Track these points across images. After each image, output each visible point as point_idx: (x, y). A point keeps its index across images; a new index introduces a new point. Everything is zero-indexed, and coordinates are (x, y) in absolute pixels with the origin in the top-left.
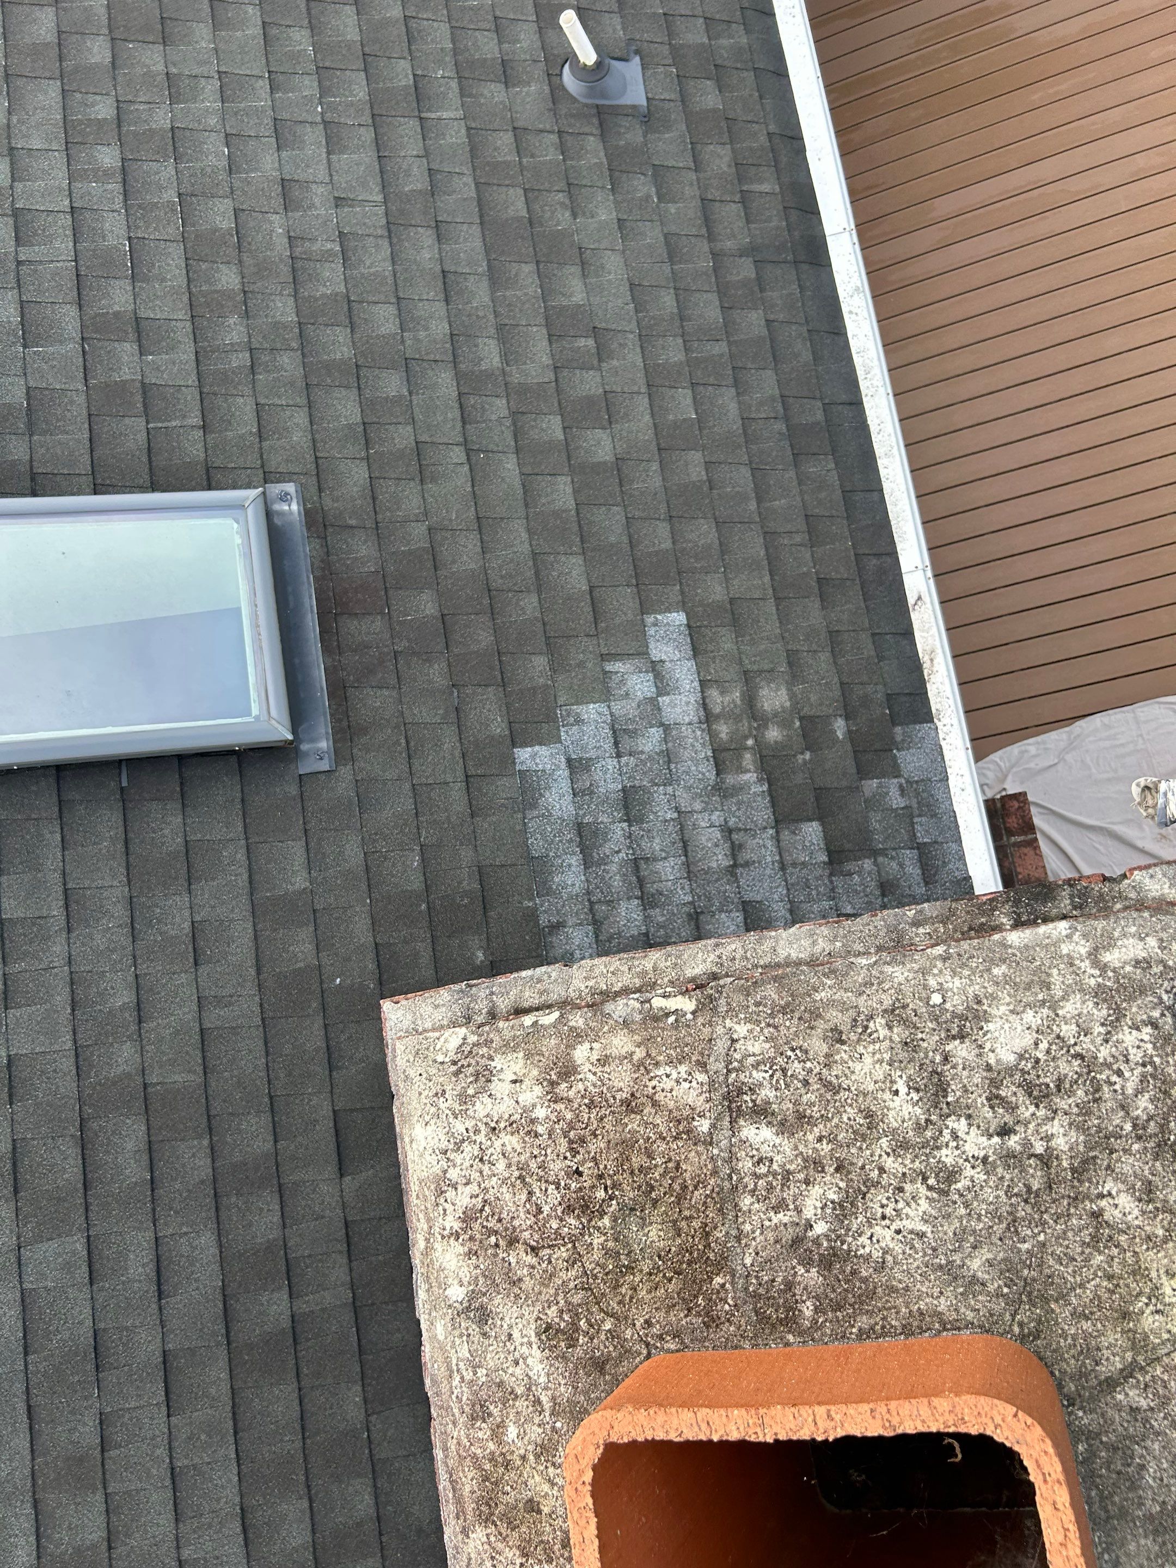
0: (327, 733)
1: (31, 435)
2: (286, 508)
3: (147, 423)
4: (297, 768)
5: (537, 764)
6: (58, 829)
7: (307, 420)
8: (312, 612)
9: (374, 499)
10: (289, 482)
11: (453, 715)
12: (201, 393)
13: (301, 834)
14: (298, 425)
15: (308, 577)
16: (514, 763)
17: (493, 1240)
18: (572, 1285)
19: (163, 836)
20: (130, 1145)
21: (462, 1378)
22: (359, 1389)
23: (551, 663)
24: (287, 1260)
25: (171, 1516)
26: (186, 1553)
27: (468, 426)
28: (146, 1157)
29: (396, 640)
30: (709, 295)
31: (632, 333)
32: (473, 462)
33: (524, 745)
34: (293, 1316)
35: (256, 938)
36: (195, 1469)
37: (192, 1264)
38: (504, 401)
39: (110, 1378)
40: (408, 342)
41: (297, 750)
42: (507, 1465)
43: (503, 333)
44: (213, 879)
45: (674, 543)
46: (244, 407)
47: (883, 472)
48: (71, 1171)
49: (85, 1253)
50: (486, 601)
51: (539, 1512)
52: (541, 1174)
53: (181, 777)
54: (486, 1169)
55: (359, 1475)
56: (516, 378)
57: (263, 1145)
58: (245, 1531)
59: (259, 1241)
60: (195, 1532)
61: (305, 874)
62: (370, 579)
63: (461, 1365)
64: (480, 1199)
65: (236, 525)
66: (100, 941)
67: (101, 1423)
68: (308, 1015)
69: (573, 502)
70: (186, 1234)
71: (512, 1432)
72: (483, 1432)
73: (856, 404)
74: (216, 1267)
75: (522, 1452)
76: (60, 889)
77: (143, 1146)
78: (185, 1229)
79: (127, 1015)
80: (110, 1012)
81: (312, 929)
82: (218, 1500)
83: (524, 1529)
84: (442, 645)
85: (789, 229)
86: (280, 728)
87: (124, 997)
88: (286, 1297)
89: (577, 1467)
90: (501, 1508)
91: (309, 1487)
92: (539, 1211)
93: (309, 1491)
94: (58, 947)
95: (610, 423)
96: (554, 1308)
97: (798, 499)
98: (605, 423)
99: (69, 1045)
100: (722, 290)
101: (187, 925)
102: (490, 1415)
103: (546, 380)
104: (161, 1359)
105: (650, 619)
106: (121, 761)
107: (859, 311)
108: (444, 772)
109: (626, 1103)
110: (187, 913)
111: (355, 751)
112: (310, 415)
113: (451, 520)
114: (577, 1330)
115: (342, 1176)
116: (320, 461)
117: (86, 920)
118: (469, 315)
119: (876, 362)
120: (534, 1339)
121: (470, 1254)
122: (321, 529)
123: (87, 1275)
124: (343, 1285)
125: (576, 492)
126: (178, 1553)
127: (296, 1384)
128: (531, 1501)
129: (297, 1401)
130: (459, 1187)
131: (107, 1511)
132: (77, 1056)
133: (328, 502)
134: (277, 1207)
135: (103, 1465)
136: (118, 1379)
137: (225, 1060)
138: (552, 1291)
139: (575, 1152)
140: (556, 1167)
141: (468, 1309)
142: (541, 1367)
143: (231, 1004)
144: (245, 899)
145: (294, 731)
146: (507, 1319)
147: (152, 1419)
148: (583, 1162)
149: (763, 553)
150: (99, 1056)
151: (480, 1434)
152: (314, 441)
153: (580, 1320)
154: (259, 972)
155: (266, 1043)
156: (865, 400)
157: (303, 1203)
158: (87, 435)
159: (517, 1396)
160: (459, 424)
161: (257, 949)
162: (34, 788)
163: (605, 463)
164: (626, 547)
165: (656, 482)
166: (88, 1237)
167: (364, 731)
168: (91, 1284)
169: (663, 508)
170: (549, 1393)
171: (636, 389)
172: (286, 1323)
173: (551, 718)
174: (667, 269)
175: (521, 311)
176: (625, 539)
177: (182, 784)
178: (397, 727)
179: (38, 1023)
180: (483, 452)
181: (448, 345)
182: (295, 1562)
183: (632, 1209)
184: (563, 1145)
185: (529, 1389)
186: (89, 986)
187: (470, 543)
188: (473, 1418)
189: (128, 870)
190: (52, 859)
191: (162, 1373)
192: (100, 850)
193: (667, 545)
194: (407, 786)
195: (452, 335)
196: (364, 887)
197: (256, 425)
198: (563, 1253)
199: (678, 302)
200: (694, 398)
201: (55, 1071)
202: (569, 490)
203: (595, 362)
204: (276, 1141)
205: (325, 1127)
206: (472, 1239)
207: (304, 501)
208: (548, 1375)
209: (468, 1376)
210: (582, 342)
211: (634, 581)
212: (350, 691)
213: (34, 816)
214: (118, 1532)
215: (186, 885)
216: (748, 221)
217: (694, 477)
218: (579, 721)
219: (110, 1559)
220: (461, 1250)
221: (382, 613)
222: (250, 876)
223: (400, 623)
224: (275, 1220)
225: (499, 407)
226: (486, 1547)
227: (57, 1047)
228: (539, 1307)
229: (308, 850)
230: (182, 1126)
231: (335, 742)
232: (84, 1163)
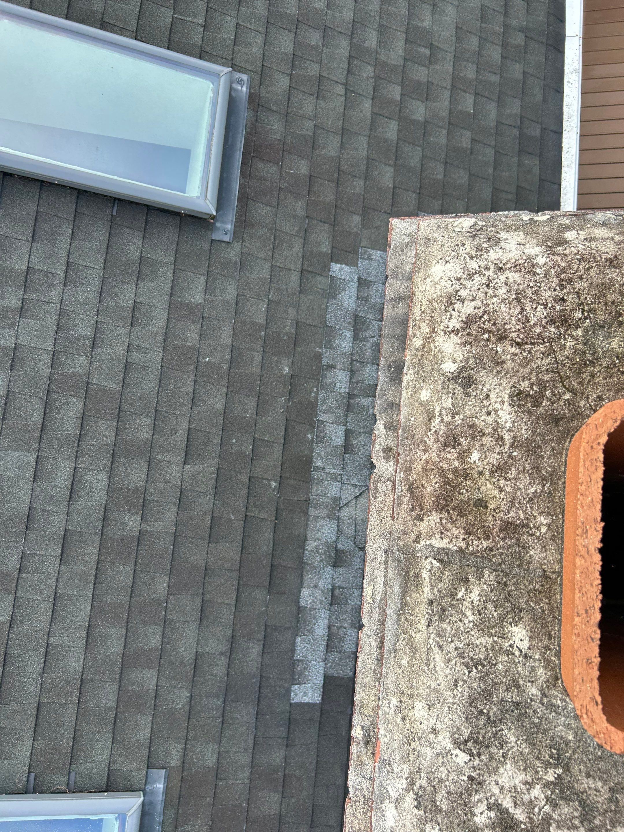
0: (232, 220)
2: (240, 88)
3: (174, 14)
4: (211, 234)
5: (342, 275)
6: (71, 227)
7: (263, 42)
8: (240, 150)
9: (289, 99)
10: (245, 73)
11: (303, 233)
12: (208, 7)
13: (205, 272)
14: (257, 43)
15: (243, 131)
16: (330, 271)
17: (486, 336)
18: (544, 368)
19: (129, 249)
20: (72, 413)
21: (442, 420)
22: (167, 579)
23: (363, 220)
24: (144, 500)
25: (49, 618)
26: (52, 640)
27: (350, 75)
28: (79, 422)
29: (282, 181)
30: (497, 47)
31: (450, 53)
32: (348, 96)
33: (337, 262)
34: (140, 531)
35: (168, 321)
36: (68, 596)
37: (91, 487)
38: (373, 68)
39: (33, 535)
40: (329, 17)
41: (214, 224)
42: (467, 476)
43: (382, 30)
44: (151, 282)
45: (445, 176)
46: (230, 23)
47: (563, 175)
48: (37, 417)
49: (34, 464)
50: (336, 175)
51: (486, 507)
52: (534, 297)
53: (147, 219)
54: (490, 292)
55: (156, 624)
56: (383, 57)
57: (145, 434)
58: (87, 637)
59: (131, 485)
60: (60, 630)
61: (202, 295)
62: (276, 143)
63: (444, 412)
64: (481, 310)
65: (212, 86)
66: (80, 296)
67: (22, 558)
68: (187, 372)
69: (396, 136)
70: (92, 470)
71: (475, 456)
72: (452, 454)
73: (559, 133)
74: (104, 492)
75: (481, 469)
76: (65, 260)
77: (79, 415)
78: (92, 467)
79: (87, 341)
80: (77, 337)
81: (199, 326)
82: (77, 617)
83: (470, 517)
84: (306, 192)
85: (548, 24)
86: (210, 206)
87: (87, 331)
88: (139, 519)
89: (596, 432)
90: (455, 503)
91: (128, 623)
92: (528, 320)
93: (127, 625)
94: (56, 293)
95: (427, 100)
96: (527, 382)
97: (516, 173)
98: (425, 100)
99: (50, 348)
100: (505, 46)
101: (131, 302)
102: (460, 444)
103: (398, 63)
104: (63, 533)
106: (115, 199)
107: (573, 82)
108: (290, 263)
110: (133, 296)
111: (245, 235)
112: (265, 40)
113: (328, 124)
114: (543, 397)
115: (185, 463)
116: (264, 68)
117: (75, 283)
118: (366, 13)
119: (576, 113)
120: (506, 397)
121: (464, 344)
122: (256, 106)
123: (32, 476)
124: (171, 521)
125: (399, 131)
126: (48, 639)
127: (133, 567)
128: (481, 500)
129: (132, 576)
130: (466, 302)
131: (14, 606)
132: (54, 355)
133: (263, 93)
134: (146, 470)
135: (17, 581)
136: (37, 537)
137: (135, 383)
138: (528, 371)
139: (563, 287)
140: (547, 295)
141: (457, 377)
142: (508, 417)
143: (145, 353)
144: (166, 298)
145: (217, 211)
146: (487, 386)
147: (50, 563)
148: (568, 294)
149: (490, 197)
150: (66, 359)
151: (449, 456)
152: (264, 55)
153: (546, 390)
154: (165, 340)
155: (160, 380)
156: (564, 132)
157: (160, 472)
158: (138, 9)
159: (484, 435)
160: (345, 72)
161: (167, 327)
162: (63, 199)
163: (419, 121)
164: (418, 169)
165: (444, 141)
166: (38, 456)
167: (252, 226)
168: (34, 481)
169: (443, 156)
170: (512, 434)
171: (445, 86)
172: (136, 534)
173: (355, 252)
174: (478, 24)
175: (394, 20)
176: (419, 165)
177: (146, 224)
178: (271, 229)
179: (36, 331)
180: (354, 93)
181: (350, 26)
182: (110, 660)
183: (602, 327)
184: (555, 282)
185: (496, 430)
186: (69, 319)
187: (335, 141)
188: (446, 445)
189: (105, 261)
190: (64, 243)
191: (62, 540)
192: (92, 246)
193: (440, 177)
194: (269, 264)
195: (354, 21)
196: (233, 312)
197: (234, 35)
198: (542, 348)
199: (479, 44)
200: (475, 101)
201: (39, 360)
202: (396, 128)
203: (427, 62)
204: (153, 435)
205: (181, 436)
206: (469, 334)
207: (250, 87)
208: (513, 422)
209: (448, 419)
210: (422, 50)
211: (418, 191)
212: (250, 202)
213: (59, 215)
214: (17, 619)
215: (136, 280)
216: (528, 12)
217: (464, 145)
218: (370, 258)
219: (9, 633)
220: (459, 341)
221: (278, 164)
222: (172, 287)
223: (287, 173)
224: (143, 476)
225: (368, 71)
226: (438, 525)
227: (43, 347)
228: (515, 379)
229: (207, 282)
230: (103, 411)
231: (235, 227)
232: (44, 415)
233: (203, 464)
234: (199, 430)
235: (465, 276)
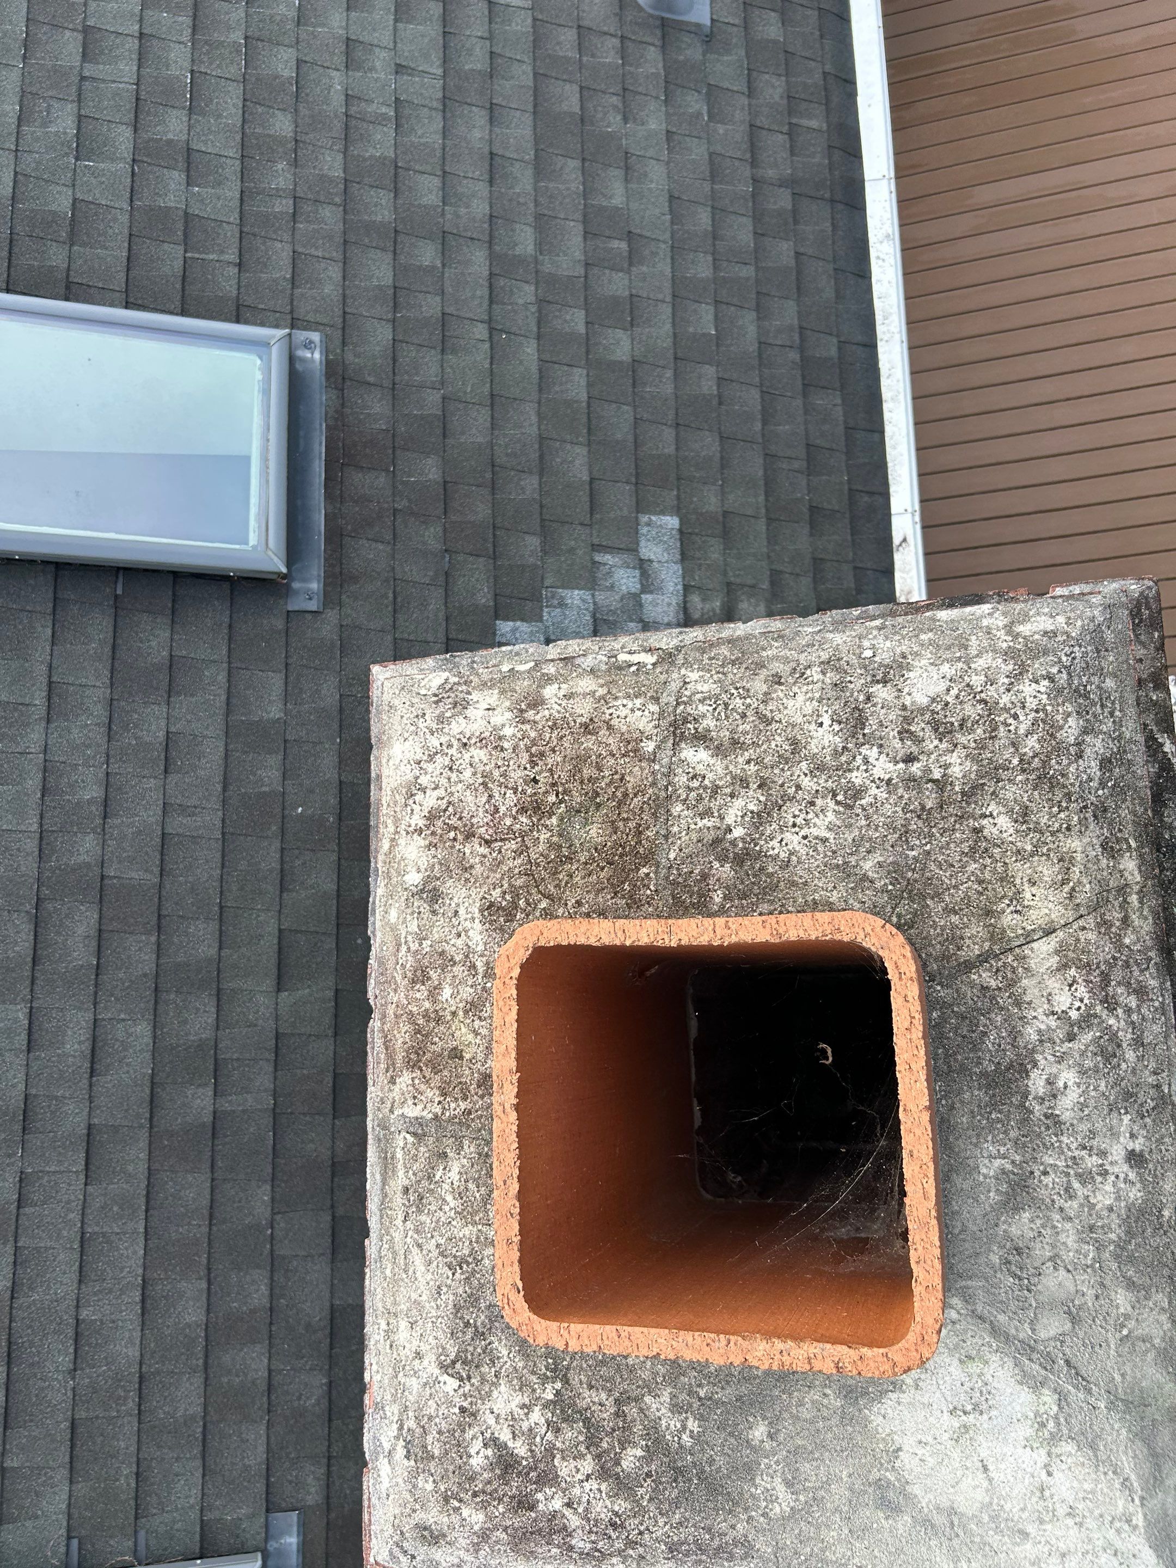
0: (319, 576)
1: (71, 245)
2: (309, 355)
3: (186, 251)
4: (286, 604)
5: (517, 638)
6: (50, 624)
7: (340, 275)
8: (320, 459)
9: (394, 360)
10: (315, 330)
11: (442, 578)
12: (241, 232)
13: (282, 667)
14: (331, 278)
15: (321, 425)
16: (494, 634)
17: (452, 834)
18: (517, 871)
19: (150, 647)
20: (81, 930)
21: (409, 948)
22: (269, 1188)
23: (543, 543)
24: (216, 1060)
25: (75, 1277)
26: (84, 1314)
27: (494, 306)
28: (94, 943)
29: (397, 499)
30: (745, 219)
31: (665, 242)
32: (495, 341)
33: (506, 619)
34: (215, 1112)
35: (226, 756)
36: (104, 1236)
37: (125, 1050)
38: (533, 288)
39: (35, 1141)
40: (448, 216)
41: (288, 586)
42: (438, 1020)
43: (542, 222)
44: (192, 695)
45: (677, 449)
46: (281, 253)
47: (887, 416)
48: (23, 945)
49: (26, 1022)
50: (488, 475)
51: (461, 1058)
52: (502, 780)
53: (174, 595)
54: (454, 776)
55: (258, 1267)
56: (547, 268)
57: (208, 950)
58: (143, 1301)
59: (192, 1038)
60: (95, 1294)
61: (281, 706)
62: (380, 437)
63: (410, 938)
64: (445, 801)
65: (259, 362)
66: (76, 735)
67: (21, 1181)
68: (267, 837)
69: (585, 395)
70: (123, 1020)
71: (447, 992)
72: (421, 992)
73: (871, 346)
74: (148, 1056)
75: (453, 1009)
76: (45, 681)
77: (93, 932)
78: (122, 1016)
79: (93, 808)
80: (78, 803)
81: (280, 757)
82: (122, 1269)
83: (446, 1073)
84: (440, 511)
85: (831, 167)
86: (276, 559)
87: (92, 792)
88: (211, 1093)
89: (507, 965)
90: (428, 1056)
91: (209, 1269)
92: (497, 810)
93: (209, 1273)
94: (35, 737)
95: (632, 325)
96: (498, 890)
97: (802, 428)
98: (628, 325)
99: (35, 827)
100: (758, 216)
101: (161, 734)
102: (429, 978)
103: (576, 274)
104: (85, 1131)
105: (644, 519)
106: (119, 569)
107: (886, 257)
108: (426, 631)
109: (586, 726)
110: (163, 723)
111: (344, 597)
112: (344, 271)
113: (465, 393)
114: (516, 908)
115: (279, 990)
116: (348, 316)
117: (66, 715)
118: (510, 200)
119: (895, 309)
120: (477, 915)
121: (429, 846)
122: (340, 381)
123: (25, 1042)
124: (266, 1091)
125: (589, 385)
126: (77, 1312)
127: (209, 1175)
128: (455, 1049)
129: (209, 1190)
130: (428, 791)
131: (15, 1262)
132: (41, 839)
133: (349, 357)
134: (214, 1010)
135: (17, 1221)
136: (43, 1143)
137: (181, 866)
138: (498, 876)
139: (534, 764)
140: (516, 776)
141: (422, 891)
142: (479, 937)
143: (194, 814)
144: (220, 718)
145: (289, 565)
146: (455, 900)
147: (69, 1185)
148: (541, 772)
149: (761, 473)
150: (62, 843)
151: (418, 995)
152: (344, 296)
153: (519, 899)
154: (225, 789)
155: (223, 856)
156: (879, 344)
157: (239, 1010)
158: (125, 254)
159: (455, 963)
160: (486, 303)
161: (226, 767)
162: (32, 582)
163: (621, 362)
164: (630, 445)
165: (669, 389)
166: (31, 1008)
167: (354, 579)
168: (29, 1051)
169: (671, 415)
170: (484, 959)
171: (660, 296)
172: (208, 1119)
173: (536, 597)
174: (707, 186)
175: (561, 203)
176: (631, 438)
177: (174, 601)
178: (387, 580)
179: (8, 802)
180: (506, 333)
181: (486, 226)
182: (186, 1336)
183: (579, 811)
184: (524, 760)
185: (467, 956)
186: (61, 776)
187: (482, 417)
188: (414, 982)
189: (112, 673)
190: (41, 651)
191: (84, 1144)
192: (88, 651)
193: (671, 450)
194: (390, 637)
195: (491, 216)
196: (336, 726)
197: (290, 271)
198: (513, 845)
199: (713, 220)
200: (716, 316)
201: (18, 850)
202: (583, 382)
203: (626, 265)
204: (220, 948)
205: (269, 943)
206: (433, 833)
207: (327, 351)
208: (485, 944)
209: (414, 947)
210: (615, 244)
211: (633, 480)
212: (347, 540)
213: (28, 608)
214: (23, 1284)
215: (166, 696)
216: (793, 154)
217: (705, 390)
218: (562, 605)
219: (11, 1308)
220: (423, 843)
221: (387, 471)
222: (228, 699)
223: (403, 483)
224: (210, 1021)
225: (527, 293)
226: (410, 1088)
227: (23, 828)
228: (485, 888)
229: (286, 683)
230: (132, 920)
231: (325, 585)
232: (35, 939)
233: (309, 986)
234: (297, 931)
235: (425, 758)
